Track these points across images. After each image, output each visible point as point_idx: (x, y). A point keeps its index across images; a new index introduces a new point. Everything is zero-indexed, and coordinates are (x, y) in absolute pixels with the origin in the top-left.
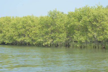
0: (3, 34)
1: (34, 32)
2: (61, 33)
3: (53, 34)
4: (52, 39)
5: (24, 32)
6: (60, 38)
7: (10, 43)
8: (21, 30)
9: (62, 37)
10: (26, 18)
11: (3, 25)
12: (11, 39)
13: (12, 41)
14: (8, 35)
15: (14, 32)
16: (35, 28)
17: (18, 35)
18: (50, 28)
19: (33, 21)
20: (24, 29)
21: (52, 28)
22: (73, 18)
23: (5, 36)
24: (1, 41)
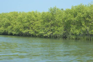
0: (11, 27)
1: (37, 25)
2: (59, 26)
3: (52, 27)
4: (52, 31)
5: (28, 25)
6: (58, 31)
7: (17, 34)
8: (26, 23)
10: (30, 13)
11: (11, 19)
12: (17, 31)
14: (15, 27)
15: (20, 25)
16: (38, 21)
17: (23, 27)
18: (50, 22)
19: (36, 16)
20: (28, 23)
21: (52, 22)
22: (70, 15)
23: (13, 28)
24: (9, 32)
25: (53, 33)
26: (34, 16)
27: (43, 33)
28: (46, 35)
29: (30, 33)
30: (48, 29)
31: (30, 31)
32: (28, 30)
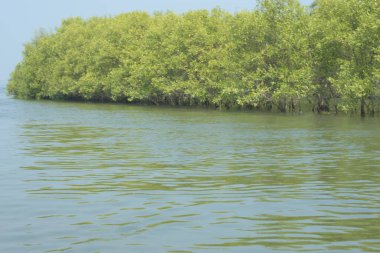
0: (121, 71)
1: (215, 62)
2: (298, 67)
3: (271, 69)
4: (269, 85)
5: (183, 64)
6: (292, 84)
7: (141, 98)
8: (174, 57)
9: (299, 81)
10: (189, 17)
11: (124, 42)
12: (146, 86)
13: (148, 93)
14: (137, 71)
15: (153, 63)
16: (220, 48)
17: (165, 72)
18: (262, 52)
19: (212, 30)
20: (182, 56)
21: (269, 50)
22: (334, 21)
23: (129, 76)
24: (116, 90)
25: (273, 90)
26: (203, 30)
27: (236, 91)
28: (247, 99)
29: (187, 92)
30: (255, 76)
31: (189, 88)
32: (183, 84)
